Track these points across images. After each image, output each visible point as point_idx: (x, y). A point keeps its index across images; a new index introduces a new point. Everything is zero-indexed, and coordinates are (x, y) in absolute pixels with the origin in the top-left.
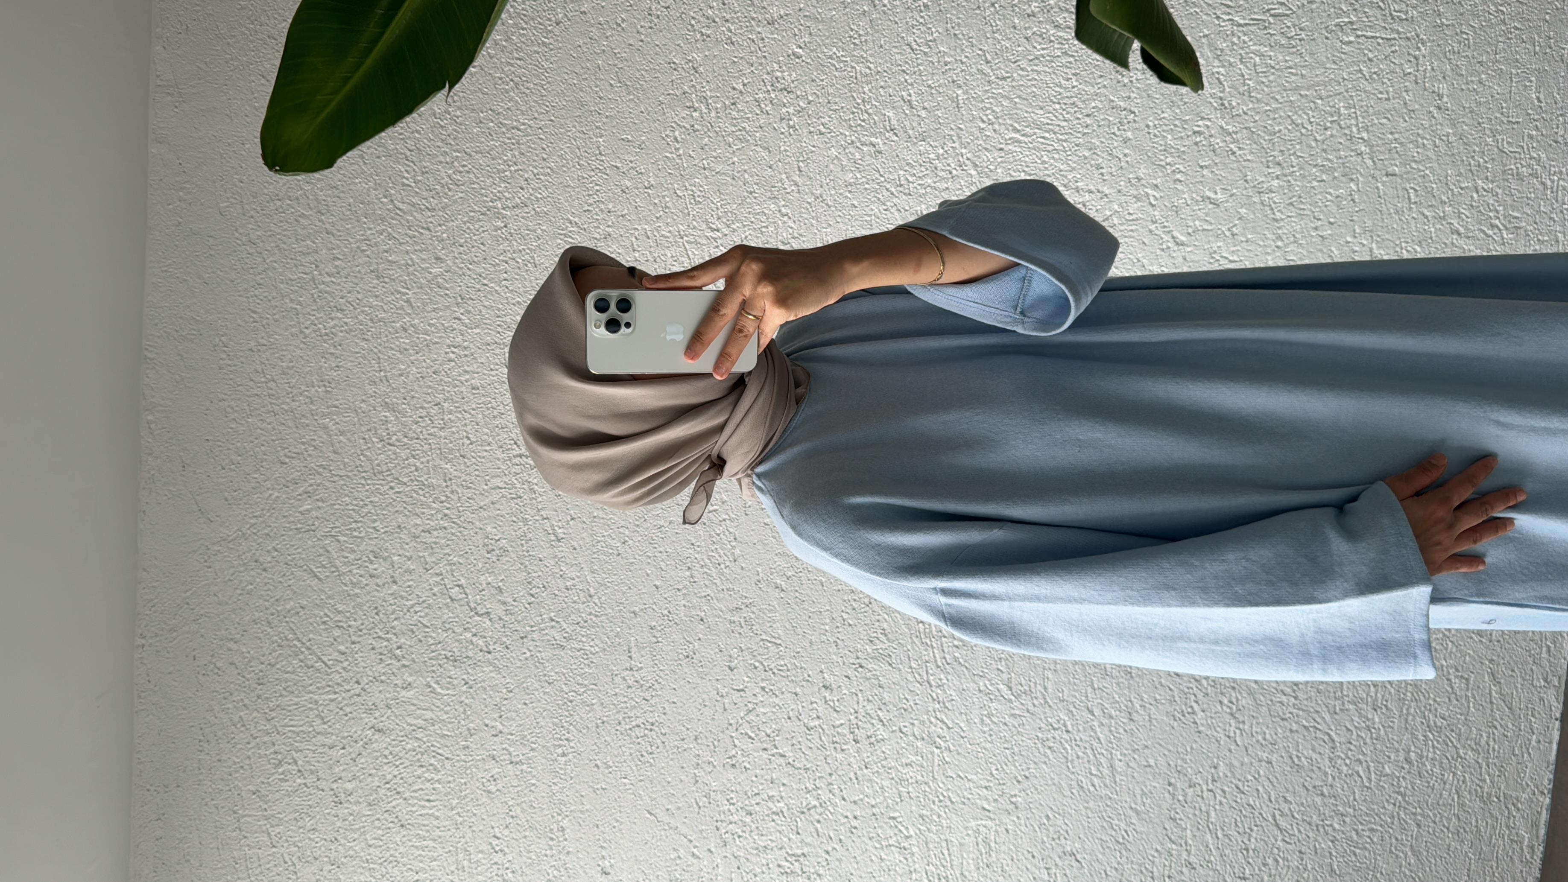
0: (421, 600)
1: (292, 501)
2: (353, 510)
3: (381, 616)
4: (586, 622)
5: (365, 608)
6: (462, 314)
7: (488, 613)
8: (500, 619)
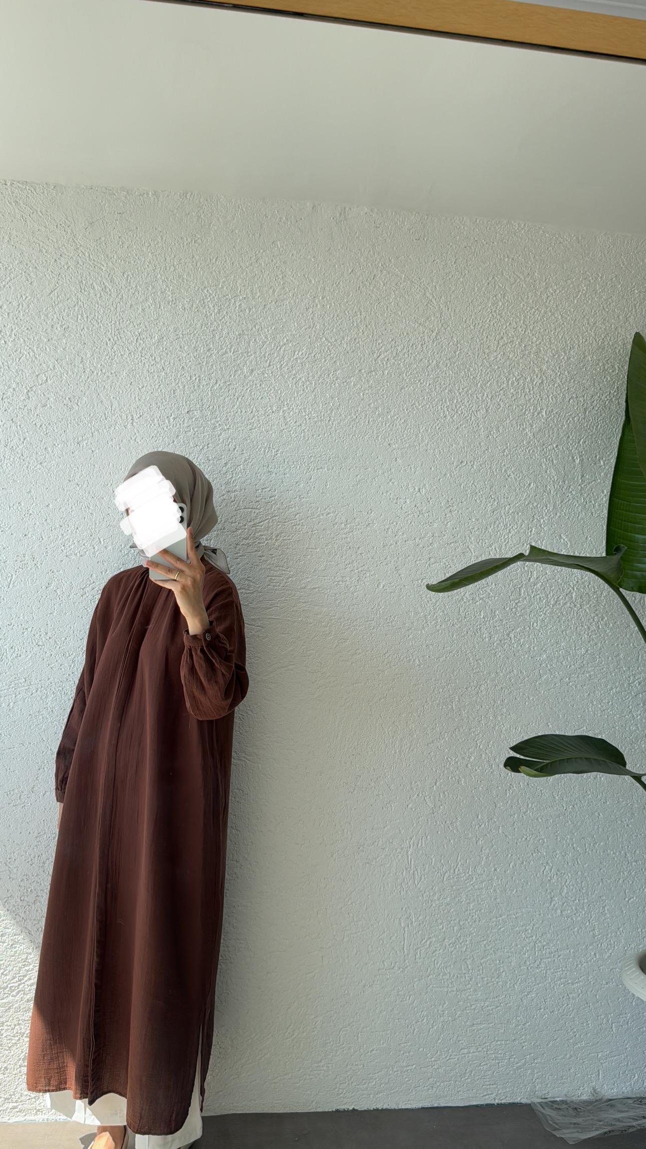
0: (37, 356)
1: (100, 279)
2: (95, 316)
3: (27, 332)
4: (23, 460)
5: (32, 322)
6: (220, 385)
7: (29, 398)
8: (25, 406)
